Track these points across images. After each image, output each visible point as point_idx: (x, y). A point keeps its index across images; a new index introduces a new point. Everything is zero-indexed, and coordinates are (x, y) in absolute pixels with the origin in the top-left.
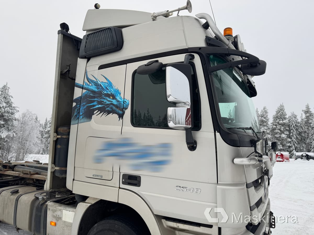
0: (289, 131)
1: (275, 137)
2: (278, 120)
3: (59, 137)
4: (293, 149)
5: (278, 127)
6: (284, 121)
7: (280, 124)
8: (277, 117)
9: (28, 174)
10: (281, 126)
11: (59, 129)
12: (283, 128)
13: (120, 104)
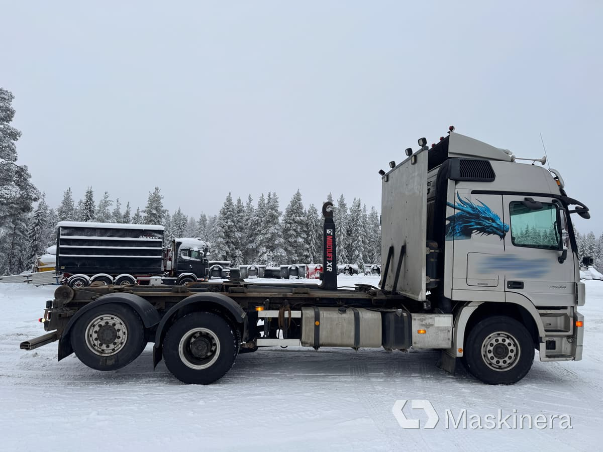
0: (307, 233)
1: (289, 241)
2: (294, 215)
3: (433, 251)
4: (311, 260)
5: (294, 226)
6: (301, 218)
7: (295, 222)
8: (292, 211)
10: (296, 224)
11: (433, 244)
12: (299, 227)
13: (501, 227)
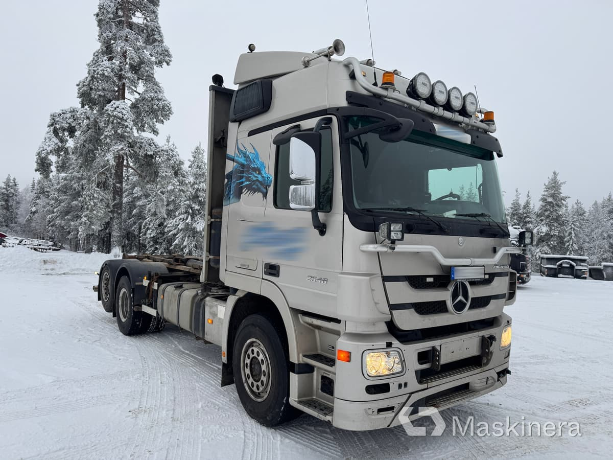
3: (213, 220)
9: (197, 269)
11: (213, 211)
13: (264, 180)
